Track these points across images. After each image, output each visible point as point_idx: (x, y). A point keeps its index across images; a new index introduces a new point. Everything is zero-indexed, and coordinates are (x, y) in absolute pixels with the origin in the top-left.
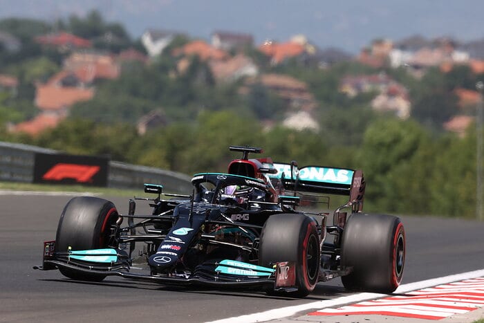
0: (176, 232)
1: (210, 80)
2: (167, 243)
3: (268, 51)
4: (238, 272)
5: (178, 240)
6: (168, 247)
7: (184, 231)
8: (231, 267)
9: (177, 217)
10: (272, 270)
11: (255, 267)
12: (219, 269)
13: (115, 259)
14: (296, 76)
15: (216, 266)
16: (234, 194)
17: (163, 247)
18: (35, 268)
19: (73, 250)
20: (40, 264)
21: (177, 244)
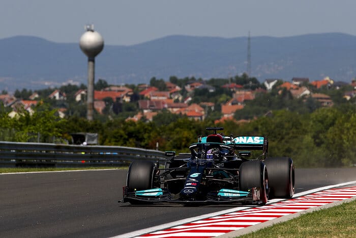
0: (192, 176)
1: (291, 97)
2: (189, 182)
3: (314, 84)
4: (230, 195)
5: (194, 180)
6: (190, 184)
7: (196, 175)
8: (226, 193)
9: (190, 167)
10: (248, 193)
11: (238, 192)
12: (219, 194)
13: (162, 193)
14: (325, 93)
15: (218, 193)
16: (212, 153)
17: (187, 184)
18: (119, 202)
19: (137, 190)
20: (122, 200)
21: (194, 182)
